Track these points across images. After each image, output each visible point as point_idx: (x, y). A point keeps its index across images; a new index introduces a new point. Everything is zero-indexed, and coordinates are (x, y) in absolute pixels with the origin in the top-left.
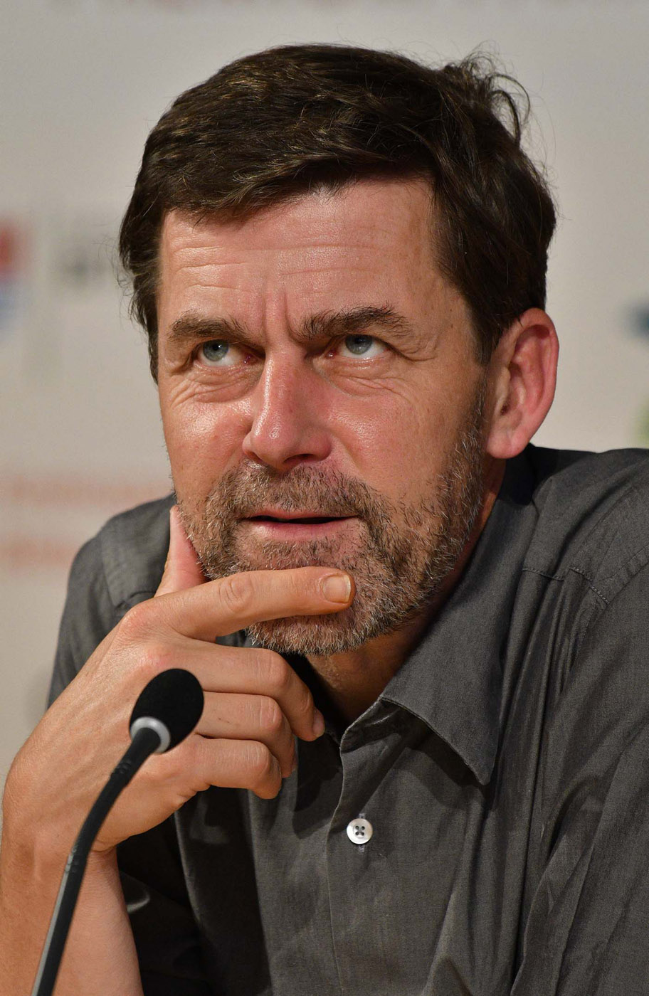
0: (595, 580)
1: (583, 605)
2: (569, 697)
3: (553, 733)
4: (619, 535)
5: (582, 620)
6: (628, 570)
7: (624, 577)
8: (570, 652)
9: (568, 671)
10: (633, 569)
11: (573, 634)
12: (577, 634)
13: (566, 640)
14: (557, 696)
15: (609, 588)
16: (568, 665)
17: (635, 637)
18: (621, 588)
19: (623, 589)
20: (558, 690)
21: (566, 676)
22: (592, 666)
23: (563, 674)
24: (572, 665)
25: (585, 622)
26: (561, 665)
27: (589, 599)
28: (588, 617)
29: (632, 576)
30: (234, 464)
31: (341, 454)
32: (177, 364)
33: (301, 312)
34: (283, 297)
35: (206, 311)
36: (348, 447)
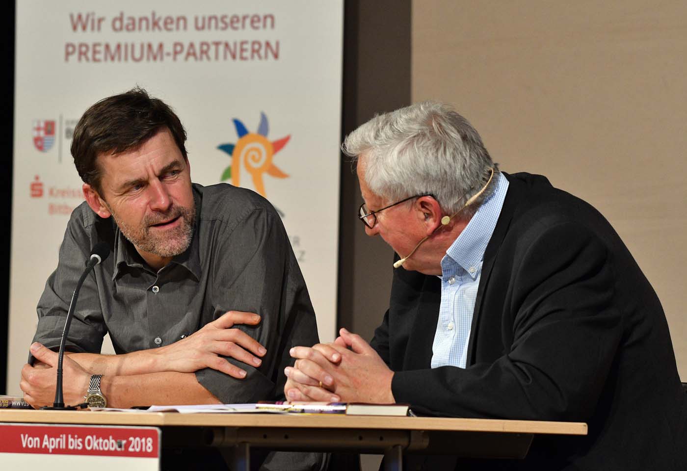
30: (147, 213)
31: (175, 201)
32: (120, 194)
33: (157, 169)
34: (152, 166)
35: (132, 178)
36: (176, 199)
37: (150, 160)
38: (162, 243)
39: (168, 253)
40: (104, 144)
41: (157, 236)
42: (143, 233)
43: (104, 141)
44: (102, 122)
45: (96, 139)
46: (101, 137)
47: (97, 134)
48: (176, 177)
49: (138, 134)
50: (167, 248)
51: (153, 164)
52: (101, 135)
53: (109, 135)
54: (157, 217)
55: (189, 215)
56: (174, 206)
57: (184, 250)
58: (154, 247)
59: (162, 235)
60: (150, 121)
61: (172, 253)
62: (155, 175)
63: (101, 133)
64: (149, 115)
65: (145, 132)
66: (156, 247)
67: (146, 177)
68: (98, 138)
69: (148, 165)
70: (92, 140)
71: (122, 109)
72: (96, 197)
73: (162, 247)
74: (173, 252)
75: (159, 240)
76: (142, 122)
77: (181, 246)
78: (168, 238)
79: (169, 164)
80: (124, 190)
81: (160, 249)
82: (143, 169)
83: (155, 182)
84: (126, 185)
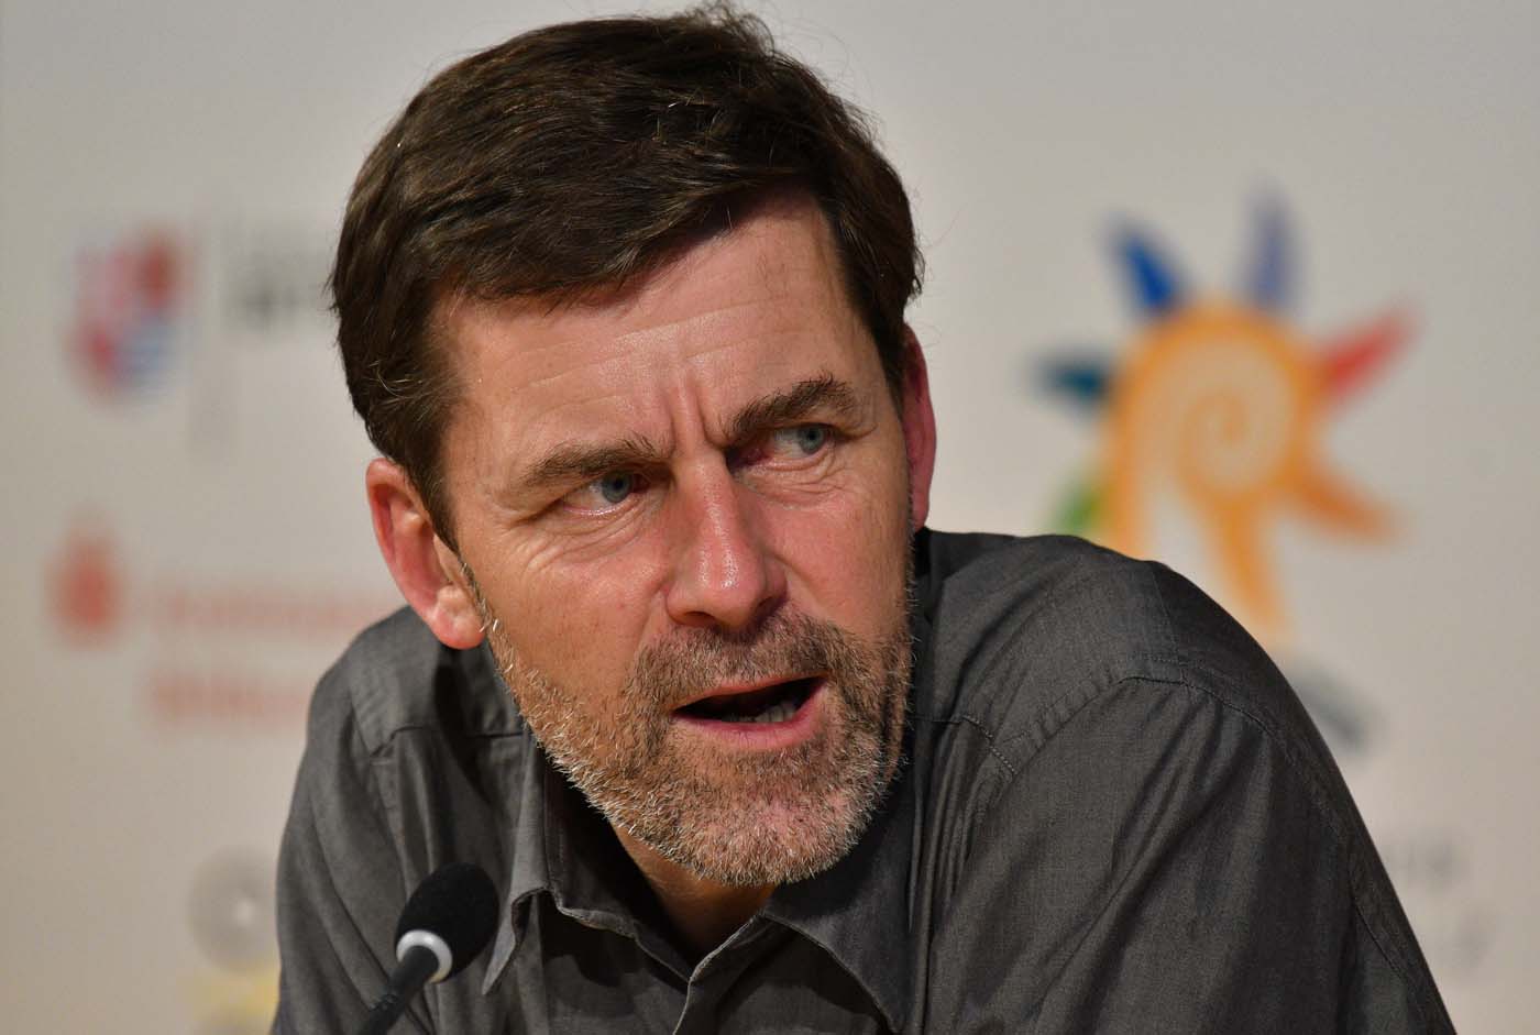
0: (997, 741)
1: (980, 775)
2: (966, 902)
3: (942, 955)
4: (1030, 677)
5: (980, 794)
6: (1043, 728)
7: (1037, 736)
8: (965, 837)
9: (961, 863)
10: (1050, 725)
11: (968, 814)
12: (973, 815)
13: (959, 821)
14: (948, 899)
15: (1016, 751)
16: (962, 855)
17: (1053, 824)
18: (1032, 754)
19: (1035, 755)
20: (949, 890)
21: (960, 873)
22: (995, 864)
23: (956, 867)
24: (967, 857)
25: (984, 796)
26: (952, 854)
27: (989, 766)
28: (989, 789)
29: (1048, 737)
30: (651, 636)
31: (797, 589)
32: (524, 513)
33: (724, 405)
34: (695, 389)
35: (592, 438)
36: (806, 579)
37: (687, 355)
38: (717, 812)
39: (737, 866)
40: (469, 241)
41: (703, 771)
42: (630, 741)
43: (466, 227)
44: (480, 135)
45: (435, 215)
46: (460, 204)
47: (438, 189)
48: (819, 470)
49: (641, 214)
50: (738, 841)
51: (706, 376)
52: (461, 195)
53: (499, 199)
54: (696, 662)
55: (869, 682)
56: (787, 611)
57: (827, 864)
58: (675, 822)
59: (729, 773)
60: (719, 155)
61: (762, 873)
62: (708, 437)
63: (459, 187)
64: (717, 127)
65: (679, 206)
66: (685, 827)
67: (658, 440)
68: (447, 208)
69: (678, 376)
70: (414, 219)
71: (590, 80)
72: (424, 532)
73: (712, 831)
74: (768, 868)
75: (707, 793)
76: (677, 155)
77: (810, 844)
78: (753, 793)
79: (787, 392)
80: (543, 496)
81: (703, 841)
82: (649, 400)
83: (702, 472)
84: (553, 468)
